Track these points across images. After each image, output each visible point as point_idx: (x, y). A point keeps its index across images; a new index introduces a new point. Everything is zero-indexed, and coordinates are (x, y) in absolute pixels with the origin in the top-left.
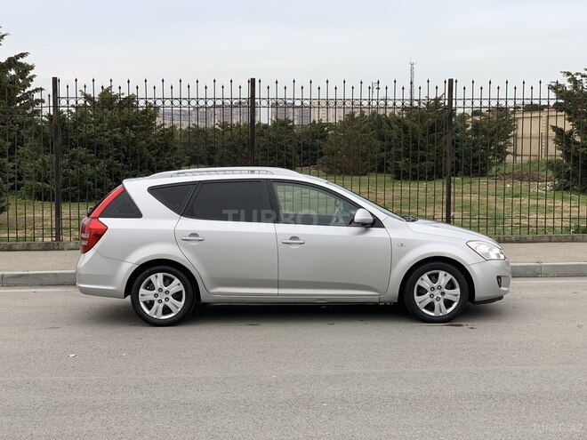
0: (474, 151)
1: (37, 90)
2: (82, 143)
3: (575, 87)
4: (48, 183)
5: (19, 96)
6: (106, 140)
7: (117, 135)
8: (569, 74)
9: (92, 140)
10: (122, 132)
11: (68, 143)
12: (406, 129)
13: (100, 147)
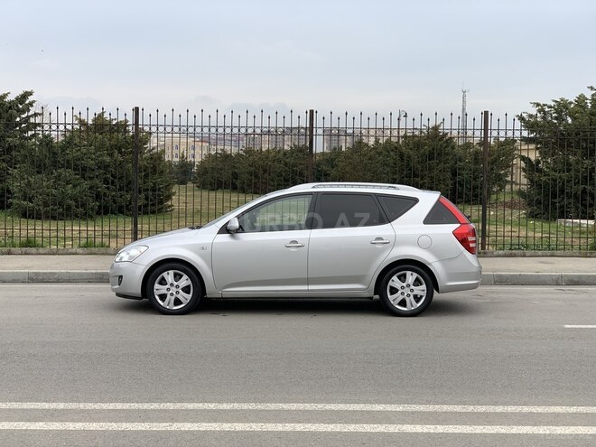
0: (475, 179)
1: (36, 115)
2: (68, 165)
3: (544, 118)
4: (32, 203)
5: (18, 119)
6: (93, 162)
7: (105, 158)
8: (538, 105)
9: (78, 162)
10: (111, 155)
11: (55, 164)
12: (402, 156)
13: (84, 169)
